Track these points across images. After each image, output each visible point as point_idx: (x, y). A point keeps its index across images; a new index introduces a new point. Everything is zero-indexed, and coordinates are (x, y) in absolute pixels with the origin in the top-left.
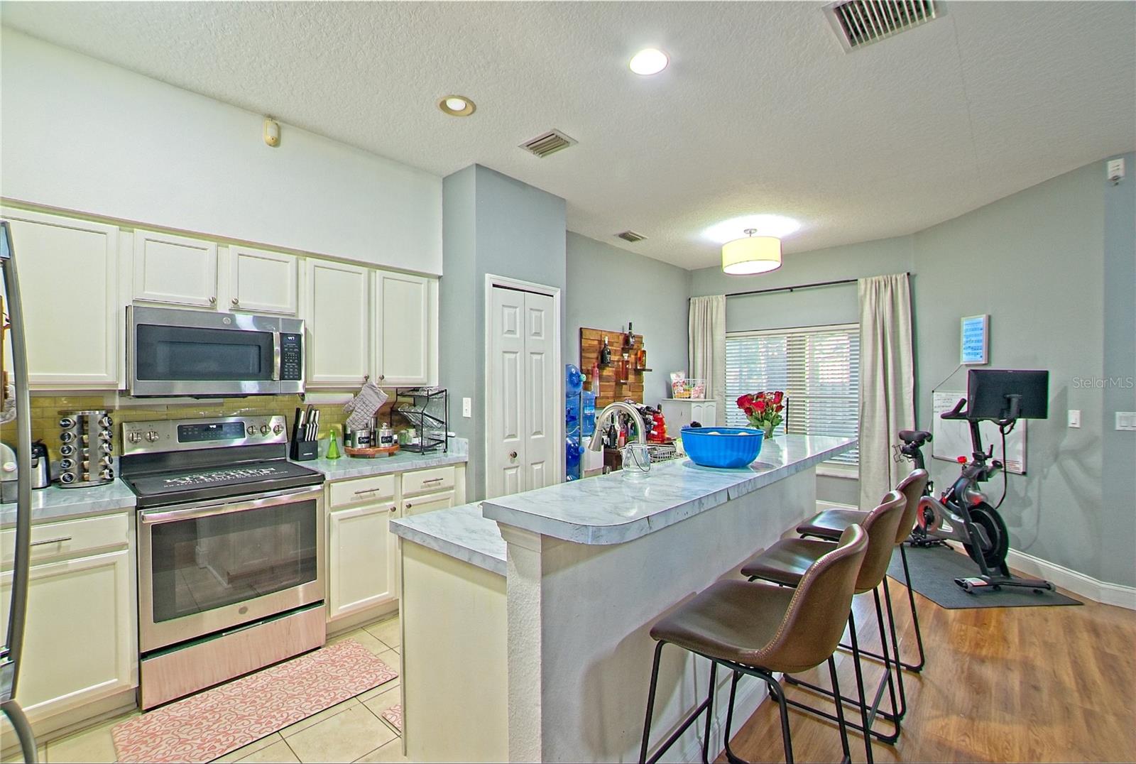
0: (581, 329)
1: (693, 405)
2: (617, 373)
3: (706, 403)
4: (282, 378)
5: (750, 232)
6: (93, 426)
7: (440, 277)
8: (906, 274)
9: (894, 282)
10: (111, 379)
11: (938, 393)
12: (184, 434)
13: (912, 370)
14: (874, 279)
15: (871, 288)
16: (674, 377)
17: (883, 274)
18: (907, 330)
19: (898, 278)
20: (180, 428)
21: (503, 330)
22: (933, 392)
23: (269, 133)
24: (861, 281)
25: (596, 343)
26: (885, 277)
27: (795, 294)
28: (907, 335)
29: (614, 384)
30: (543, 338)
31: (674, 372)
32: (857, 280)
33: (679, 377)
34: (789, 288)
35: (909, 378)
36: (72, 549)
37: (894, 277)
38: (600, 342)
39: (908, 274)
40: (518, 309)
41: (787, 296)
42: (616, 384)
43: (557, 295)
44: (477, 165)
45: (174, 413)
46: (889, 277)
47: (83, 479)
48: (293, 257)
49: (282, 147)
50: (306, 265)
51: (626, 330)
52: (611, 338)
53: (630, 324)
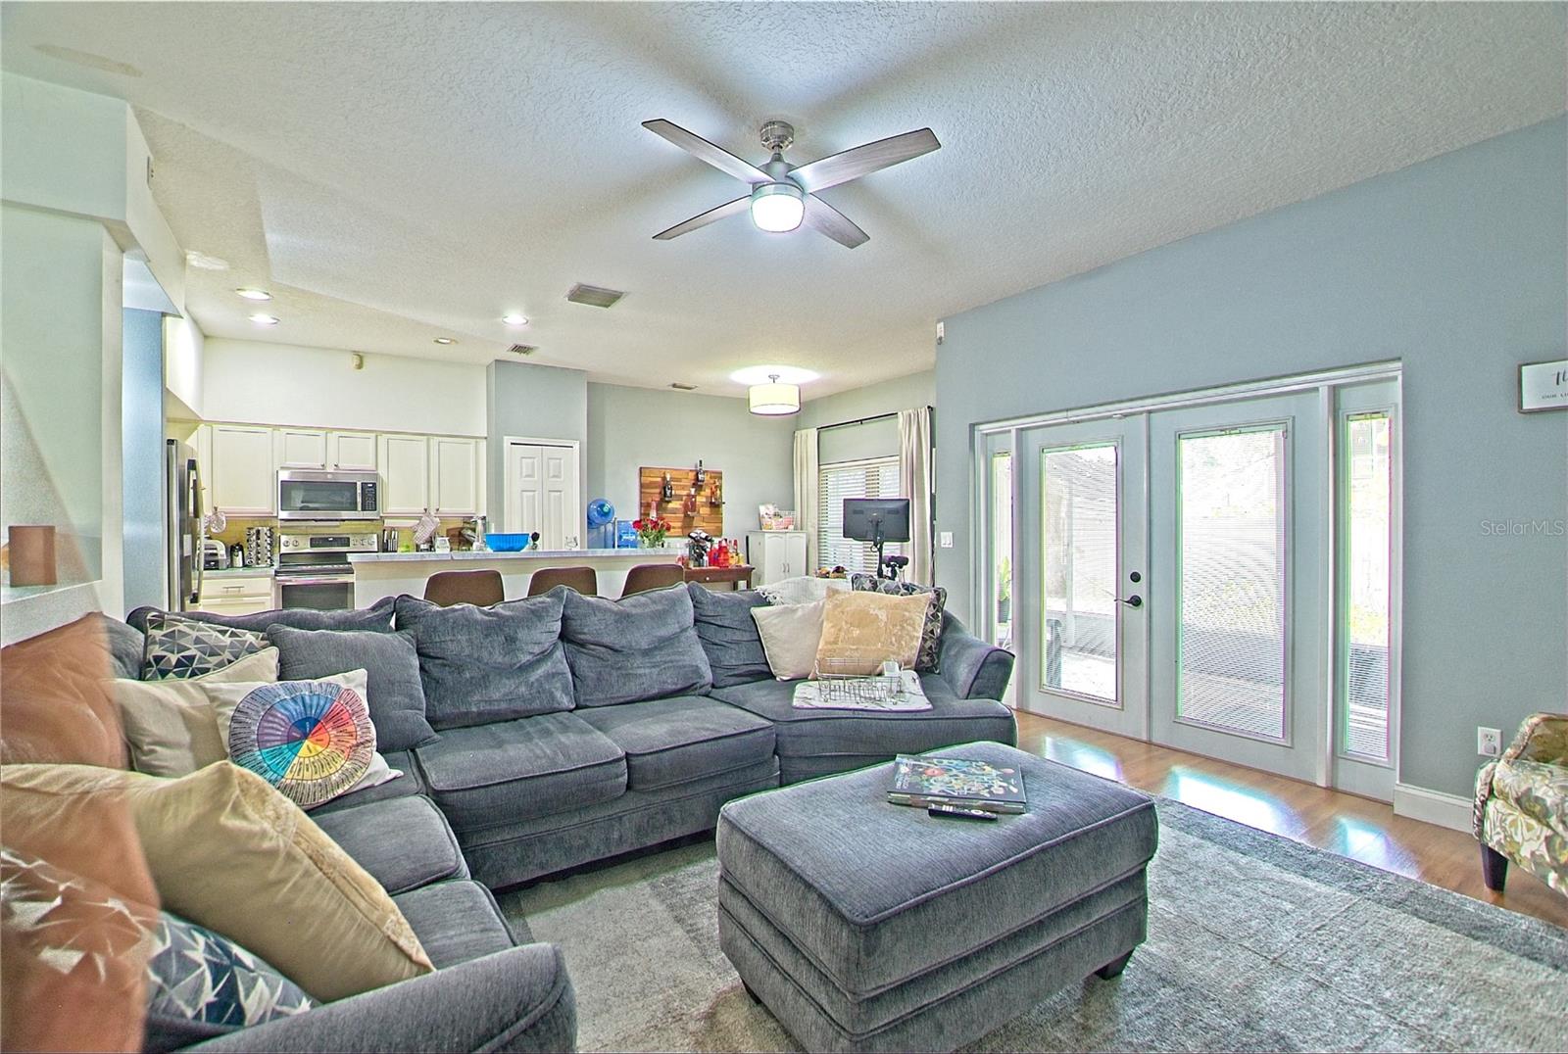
0: (641, 468)
1: (767, 535)
2: (686, 506)
3: (787, 534)
4: (363, 510)
5: (774, 378)
6: (262, 535)
7: (486, 438)
10: (270, 510)
12: (314, 543)
16: (763, 510)
20: (311, 539)
21: (521, 473)
23: (356, 361)
24: (900, 413)
25: (659, 479)
27: (866, 426)
29: (682, 516)
30: (562, 479)
31: (763, 504)
33: (769, 509)
34: (858, 421)
36: (246, 592)
38: (664, 478)
39: (929, 407)
40: (536, 460)
41: (859, 428)
42: (685, 516)
43: (577, 446)
44: (496, 361)
45: (310, 531)
47: (258, 564)
48: (374, 435)
49: (364, 369)
50: (382, 439)
51: (696, 467)
52: (676, 475)
53: (700, 461)
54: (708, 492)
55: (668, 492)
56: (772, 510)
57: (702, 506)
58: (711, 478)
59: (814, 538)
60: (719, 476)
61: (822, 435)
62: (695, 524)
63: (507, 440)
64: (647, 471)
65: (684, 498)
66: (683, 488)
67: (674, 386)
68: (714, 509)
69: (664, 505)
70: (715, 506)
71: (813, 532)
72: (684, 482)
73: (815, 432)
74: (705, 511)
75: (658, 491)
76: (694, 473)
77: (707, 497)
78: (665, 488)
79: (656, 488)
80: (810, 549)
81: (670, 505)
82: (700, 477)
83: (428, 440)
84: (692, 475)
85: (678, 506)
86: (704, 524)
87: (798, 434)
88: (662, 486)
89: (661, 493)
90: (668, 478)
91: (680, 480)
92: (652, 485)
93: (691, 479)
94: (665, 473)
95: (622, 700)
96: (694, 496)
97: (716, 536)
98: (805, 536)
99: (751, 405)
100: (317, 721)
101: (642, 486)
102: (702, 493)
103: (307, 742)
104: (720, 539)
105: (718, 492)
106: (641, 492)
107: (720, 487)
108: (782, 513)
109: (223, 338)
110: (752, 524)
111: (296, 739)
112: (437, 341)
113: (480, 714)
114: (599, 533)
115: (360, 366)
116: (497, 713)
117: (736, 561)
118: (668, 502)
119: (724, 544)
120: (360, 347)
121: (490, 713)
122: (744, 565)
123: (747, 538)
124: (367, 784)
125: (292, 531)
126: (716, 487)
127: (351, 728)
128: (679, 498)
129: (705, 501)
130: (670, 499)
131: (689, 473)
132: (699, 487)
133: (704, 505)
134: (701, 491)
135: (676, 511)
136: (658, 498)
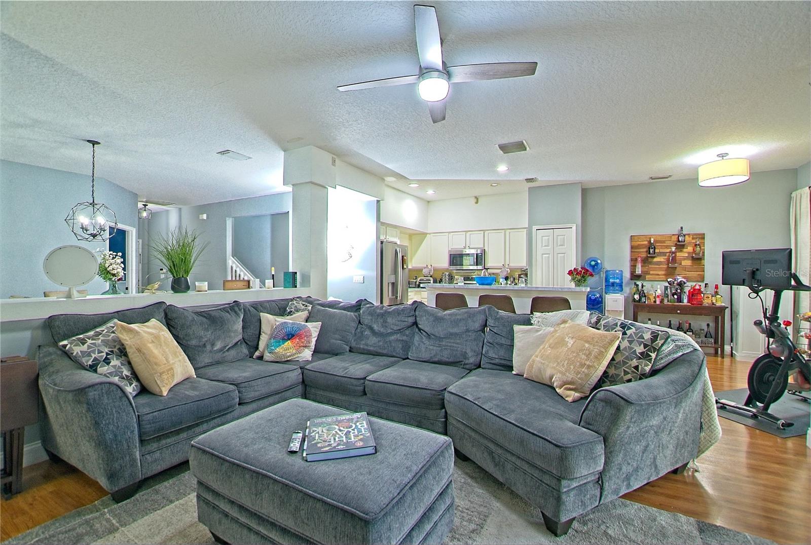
0: (632, 236)
2: (668, 260)
5: (722, 156)
7: (526, 228)
23: (475, 200)
25: (646, 243)
29: (665, 267)
30: (566, 246)
38: (649, 242)
40: (550, 237)
42: (668, 267)
43: (574, 228)
48: (483, 232)
49: (479, 203)
50: (486, 233)
51: (677, 232)
52: (659, 238)
53: (682, 228)
54: (689, 249)
55: (651, 251)
57: (684, 259)
58: (693, 239)
60: (702, 237)
62: (677, 272)
63: (535, 228)
64: (636, 238)
65: (667, 254)
66: (667, 247)
67: (651, 178)
68: (697, 262)
69: (650, 260)
70: (698, 259)
72: (668, 243)
74: (687, 263)
75: (645, 250)
76: (677, 236)
77: (689, 253)
78: (649, 248)
79: (643, 248)
81: (655, 260)
82: (681, 238)
83: (505, 232)
84: (675, 238)
85: (662, 260)
86: (686, 273)
88: (648, 247)
89: (647, 251)
90: (652, 242)
91: (664, 242)
92: (638, 247)
93: (673, 241)
94: (650, 239)
95: (421, 360)
96: (676, 252)
99: (699, 181)
100: (294, 336)
101: (632, 247)
102: (684, 250)
103: (289, 341)
106: (632, 252)
107: (702, 245)
109: (435, 201)
111: (285, 339)
112: (492, 186)
113: (364, 349)
114: (600, 277)
115: (477, 203)
116: (369, 350)
118: (654, 257)
120: (477, 194)
121: (367, 350)
124: (297, 359)
125: (459, 274)
126: (698, 245)
127: (303, 340)
128: (664, 254)
129: (687, 255)
130: (654, 255)
131: (673, 237)
132: (680, 246)
133: (685, 259)
134: (683, 248)
135: (659, 263)
136: (644, 255)
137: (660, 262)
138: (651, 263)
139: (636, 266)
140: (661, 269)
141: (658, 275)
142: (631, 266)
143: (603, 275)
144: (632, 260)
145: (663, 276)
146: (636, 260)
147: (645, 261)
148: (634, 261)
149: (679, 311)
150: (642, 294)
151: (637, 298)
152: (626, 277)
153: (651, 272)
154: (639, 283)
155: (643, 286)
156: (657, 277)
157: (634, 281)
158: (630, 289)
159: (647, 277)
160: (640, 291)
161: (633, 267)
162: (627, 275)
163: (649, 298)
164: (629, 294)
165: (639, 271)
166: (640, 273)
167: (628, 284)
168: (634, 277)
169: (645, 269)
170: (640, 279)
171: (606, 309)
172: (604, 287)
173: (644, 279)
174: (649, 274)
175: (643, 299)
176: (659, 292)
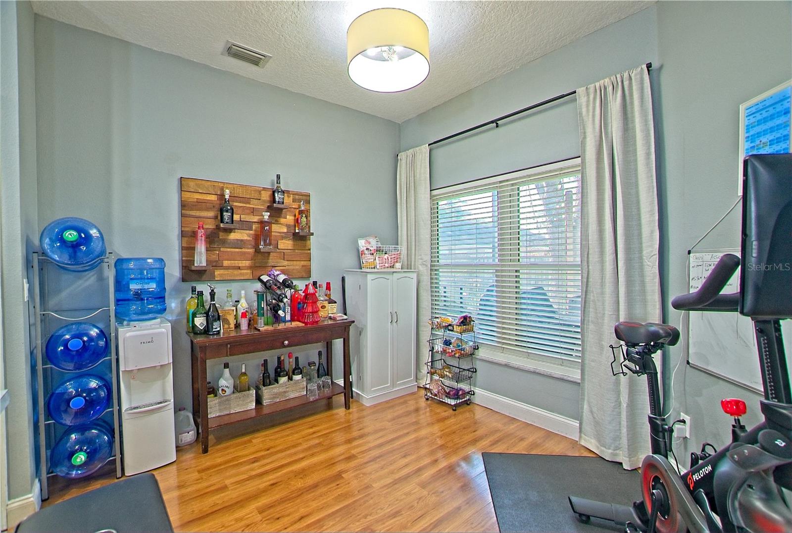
0: (181, 179)
1: (370, 277)
2: (256, 237)
3: (394, 274)
8: (644, 67)
9: (626, 83)
11: (697, 254)
13: (657, 218)
14: (597, 85)
15: (595, 99)
16: (362, 243)
17: (609, 76)
18: (648, 154)
19: (633, 76)
22: (689, 252)
24: (581, 91)
25: (214, 198)
26: (613, 78)
28: (648, 164)
29: (252, 251)
32: (575, 92)
33: (369, 243)
34: (492, 122)
35: (652, 232)
37: (626, 75)
38: (222, 196)
39: (649, 66)
42: (256, 251)
46: (618, 76)
51: (273, 184)
52: (240, 192)
53: (278, 177)
54: (290, 219)
55: (226, 215)
56: (374, 244)
57: (283, 238)
58: (293, 199)
59: (426, 279)
61: (434, 152)
62: (271, 261)
64: (192, 184)
65: (255, 226)
66: (253, 211)
68: (300, 243)
69: (222, 235)
70: (301, 238)
71: (425, 271)
72: (254, 204)
73: (426, 148)
74: (286, 244)
75: (211, 214)
76: (270, 193)
77: (288, 226)
78: (221, 211)
79: (207, 209)
80: (422, 292)
81: (233, 236)
82: (278, 197)
84: (266, 196)
85: (246, 238)
86: (286, 263)
87: (402, 156)
88: (218, 207)
89: (216, 217)
90: (227, 197)
91: (247, 200)
92: (200, 205)
93: (264, 201)
94: (222, 189)
96: (269, 223)
97: (302, 278)
98: (414, 276)
101: (184, 205)
102: (282, 220)
104: (307, 282)
105: (304, 219)
106: (183, 215)
107: (306, 213)
108: (385, 248)
110: (349, 261)
114: (101, 279)
117: (331, 311)
118: (229, 231)
119: (311, 290)
122: (340, 316)
123: (343, 279)
126: (301, 212)
129: (285, 230)
130: (231, 226)
131: (263, 192)
132: (276, 211)
133: (284, 236)
134: (280, 217)
135: (240, 244)
136: (210, 225)
137: (242, 240)
138: (224, 242)
139: (193, 249)
140: (243, 256)
141: (239, 268)
142: (183, 248)
143: (110, 275)
144: (183, 234)
145: (249, 271)
146: (194, 235)
147: (212, 239)
148: (188, 237)
149: (286, 342)
150: (213, 315)
151: (202, 324)
152: (172, 275)
153: (226, 263)
154: (204, 288)
155: (212, 294)
156: (236, 272)
157: (188, 285)
158: (183, 301)
159: (217, 273)
160: (207, 307)
161: (188, 250)
162: (173, 271)
163: (226, 321)
164: (180, 314)
165: (201, 259)
166: (204, 264)
167: (177, 290)
168: (190, 273)
169: (214, 257)
170: (204, 277)
171: (122, 368)
172: (112, 307)
173: (212, 278)
174: (222, 267)
175: (216, 326)
176: (243, 305)
